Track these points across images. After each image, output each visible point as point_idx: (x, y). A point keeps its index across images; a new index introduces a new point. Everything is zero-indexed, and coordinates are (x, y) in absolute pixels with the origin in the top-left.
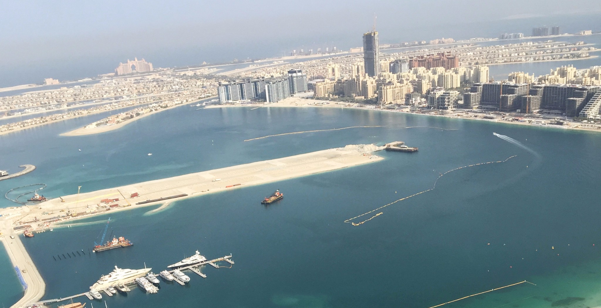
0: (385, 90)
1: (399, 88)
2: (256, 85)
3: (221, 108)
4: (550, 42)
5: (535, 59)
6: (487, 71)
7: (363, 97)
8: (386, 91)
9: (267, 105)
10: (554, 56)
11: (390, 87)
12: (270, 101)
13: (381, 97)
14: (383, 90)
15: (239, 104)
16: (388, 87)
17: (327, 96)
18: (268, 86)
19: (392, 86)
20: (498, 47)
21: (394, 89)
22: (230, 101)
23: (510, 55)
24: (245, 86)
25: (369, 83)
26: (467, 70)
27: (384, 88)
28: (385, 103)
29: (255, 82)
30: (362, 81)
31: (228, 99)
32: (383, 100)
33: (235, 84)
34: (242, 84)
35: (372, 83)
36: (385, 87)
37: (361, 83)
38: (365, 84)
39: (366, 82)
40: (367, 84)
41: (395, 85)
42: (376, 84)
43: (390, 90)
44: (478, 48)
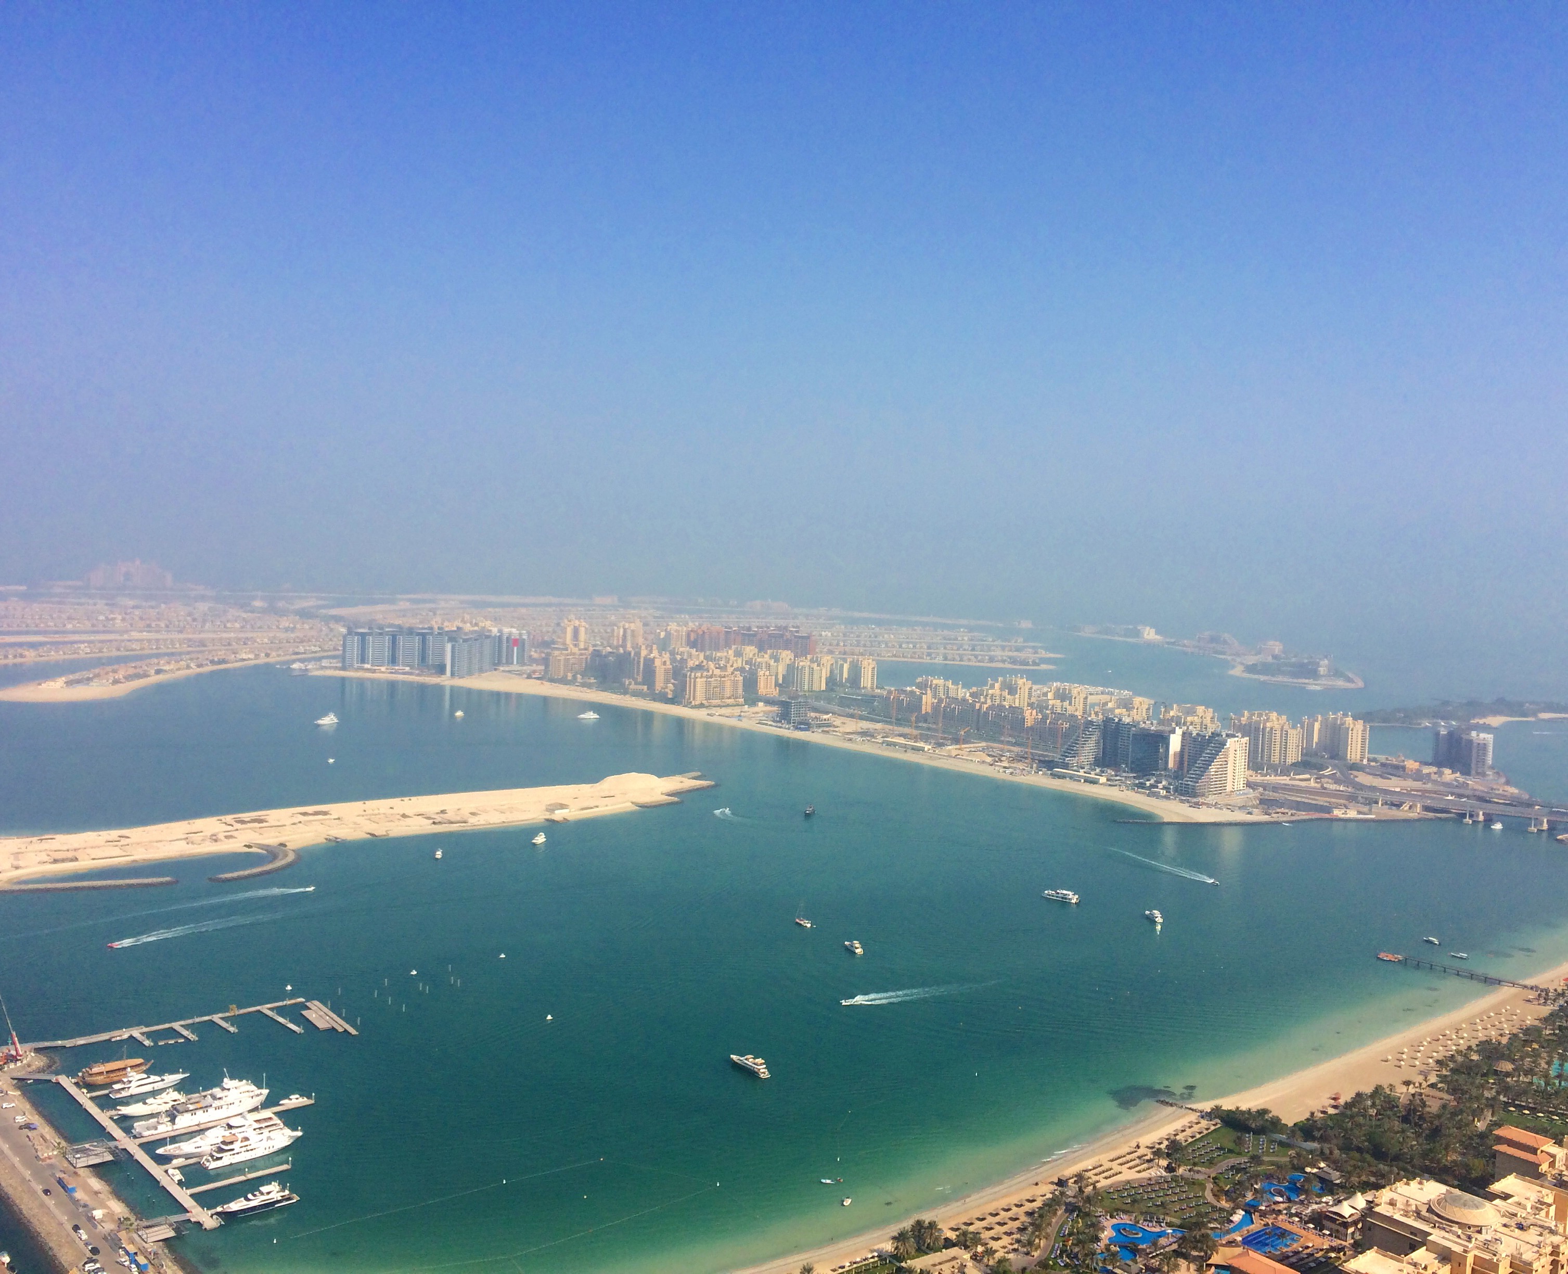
0: (692, 680)
1: (719, 679)
2: (424, 641)
3: (343, 679)
4: (963, 632)
5: (946, 659)
6: (874, 668)
7: (645, 687)
8: (695, 682)
9: (446, 681)
10: (980, 658)
11: (702, 675)
12: (453, 674)
13: (684, 689)
14: (688, 679)
15: (383, 673)
16: (699, 674)
17: (570, 678)
18: (453, 648)
19: (705, 674)
20: (873, 629)
21: (710, 680)
22: (367, 666)
23: (900, 647)
24: (401, 640)
25: (658, 663)
26: (836, 662)
27: (690, 675)
28: (691, 702)
29: (424, 635)
30: (645, 658)
31: (363, 661)
32: (687, 696)
33: (381, 634)
34: (396, 635)
35: (665, 663)
36: (693, 674)
37: (642, 660)
38: (649, 663)
39: (653, 660)
40: (654, 663)
41: (711, 671)
42: (671, 667)
43: (702, 680)
44: (837, 627)
